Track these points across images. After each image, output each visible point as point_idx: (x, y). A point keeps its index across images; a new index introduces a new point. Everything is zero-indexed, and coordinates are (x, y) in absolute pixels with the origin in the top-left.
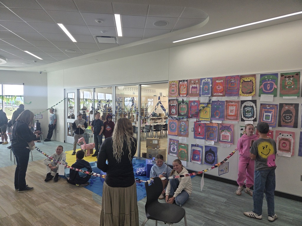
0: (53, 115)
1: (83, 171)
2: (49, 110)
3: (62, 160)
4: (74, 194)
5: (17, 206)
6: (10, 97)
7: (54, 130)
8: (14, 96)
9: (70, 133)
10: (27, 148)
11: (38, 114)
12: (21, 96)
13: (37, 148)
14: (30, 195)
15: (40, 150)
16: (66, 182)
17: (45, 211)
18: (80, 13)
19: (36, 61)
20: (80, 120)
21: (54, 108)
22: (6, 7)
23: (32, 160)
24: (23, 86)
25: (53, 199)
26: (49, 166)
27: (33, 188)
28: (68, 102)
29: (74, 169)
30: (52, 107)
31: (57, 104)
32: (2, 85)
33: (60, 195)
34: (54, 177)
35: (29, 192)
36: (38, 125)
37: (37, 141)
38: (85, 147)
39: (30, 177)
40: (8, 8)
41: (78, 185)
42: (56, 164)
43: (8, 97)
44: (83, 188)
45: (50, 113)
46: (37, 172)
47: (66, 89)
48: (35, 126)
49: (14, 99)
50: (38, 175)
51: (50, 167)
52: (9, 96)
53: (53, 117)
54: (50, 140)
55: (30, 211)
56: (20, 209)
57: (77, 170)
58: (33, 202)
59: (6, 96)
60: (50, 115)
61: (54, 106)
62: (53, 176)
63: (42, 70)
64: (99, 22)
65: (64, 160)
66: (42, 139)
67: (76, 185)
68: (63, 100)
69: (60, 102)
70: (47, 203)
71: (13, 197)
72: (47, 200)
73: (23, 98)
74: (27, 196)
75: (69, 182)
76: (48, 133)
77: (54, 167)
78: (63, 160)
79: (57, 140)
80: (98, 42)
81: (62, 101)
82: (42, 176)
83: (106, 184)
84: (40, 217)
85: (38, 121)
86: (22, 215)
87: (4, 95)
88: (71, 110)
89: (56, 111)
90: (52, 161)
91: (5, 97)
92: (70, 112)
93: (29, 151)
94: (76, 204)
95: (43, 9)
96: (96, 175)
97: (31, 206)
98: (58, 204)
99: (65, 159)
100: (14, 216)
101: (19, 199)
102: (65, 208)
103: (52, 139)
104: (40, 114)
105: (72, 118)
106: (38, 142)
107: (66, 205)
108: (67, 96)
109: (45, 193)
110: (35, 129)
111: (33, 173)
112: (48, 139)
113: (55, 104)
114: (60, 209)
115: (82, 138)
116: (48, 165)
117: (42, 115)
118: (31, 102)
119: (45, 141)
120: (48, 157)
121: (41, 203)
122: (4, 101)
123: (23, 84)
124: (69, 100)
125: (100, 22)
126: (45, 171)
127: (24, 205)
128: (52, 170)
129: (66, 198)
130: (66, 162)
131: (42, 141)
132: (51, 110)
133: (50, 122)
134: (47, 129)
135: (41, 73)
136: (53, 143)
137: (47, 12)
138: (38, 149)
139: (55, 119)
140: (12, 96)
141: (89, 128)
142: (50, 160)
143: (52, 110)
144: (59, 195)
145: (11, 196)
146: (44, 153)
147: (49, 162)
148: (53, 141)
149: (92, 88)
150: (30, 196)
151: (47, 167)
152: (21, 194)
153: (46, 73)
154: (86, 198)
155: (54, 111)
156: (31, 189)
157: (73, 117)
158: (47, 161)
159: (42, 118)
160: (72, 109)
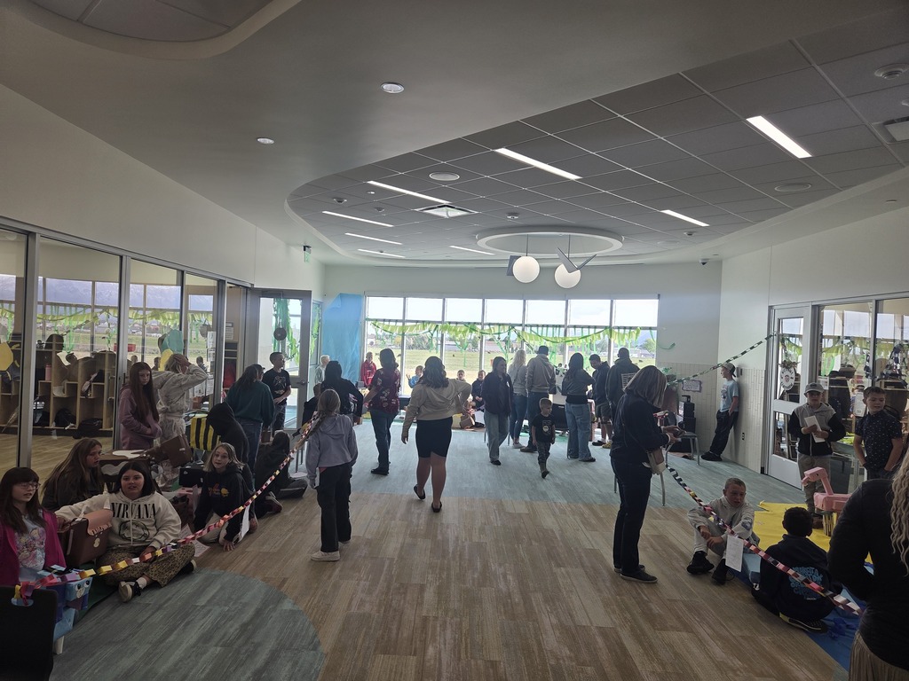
0: (731, 383)
1: (802, 578)
2: (720, 369)
3: (740, 524)
4: (767, 642)
5: (614, 612)
6: (627, 331)
7: (732, 430)
8: (635, 328)
9: (784, 446)
10: (646, 465)
11: (688, 379)
12: (650, 328)
13: (674, 473)
14: (646, 595)
15: (680, 480)
16: (748, 595)
17: (676, 654)
18: (818, 68)
19: (692, 231)
20: (814, 407)
21: (735, 363)
22: (619, 116)
23: (664, 503)
24: (657, 301)
25: (704, 631)
26: (701, 530)
27: (654, 578)
28: (781, 348)
29: (771, 560)
30: (729, 360)
31: (745, 352)
32: (612, 302)
33: (724, 626)
34: (715, 569)
35: (644, 586)
36: (689, 408)
37: (682, 455)
38: (828, 501)
39: (652, 547)
40: (622, 117)
41: (786, 619)
42: (722, 530)
43: (622, 331)
44: (805, 635)
45: (722, 376)
46: (671, 538)
47: (775, 308)
48: (681, 412)
49: (634, 335)
50: (673, 547)
51: (704, 535)
52: (625, 328)
53: (731, 388)
54: (718, 459)
55: (639, 637)
56: (617, 622)
57: (781, 566)
58: (651, 618)
59: (619, 328)
60: (723, 383)
61: (735, 358)
62: (712, 566)
63: (709, 255)
64: (889, 74)
65: (749, 525)
66: (695, 451)
67: (781, 615)
68: (765, 342)
69: (752, 348)
70: (685, 634)
71: (608, 584)
72: (687, 628)
73: (655, 332)
74: (639, 594)
75: (757, 597)
76: (713, 435)
77: (715, 540)
78: (744, 525)
79: (740, 460)
80: (893, 140)
81: (759, 344)
82: (682, 554)
83: (862, 641)
84: (663, 665)
85: (689, 397)
86: (620, 638)
87: (613, 325)
88: (787, 373)
89: (741, 372)
90: (712, 518)
91: (617, 330)
92: (784, 380)
93: (648, 474)
94: (770, 676)
95: (706, 92)
96: (844, 604)
97: (646, 627)
98: (718, 651)
99: (751, 524)
100: (603, 632)
101: (619, 595)
102: (734, 671)
103: (725, 454)
104: (695, 378)
105: (791, 401)
106: (685, 457)
107: (738, 663)
108: (776, 330)
109: (686, 606)
110: (680, 419)
111: (661, 538)
112: (714, 454)
113: (738, 353)
114: (720, 666)
115: (818, 469)
116: (699, 528)
117: (701, 383)
118: (674, 344)
119: (703, 458)
120: (701, 505)
121: (671, 626)
122: (612, 340)
123: (659, 297)
124: (782, 339)
125: (896, 72)
126: (691, 544)
127: (628, 616)
128: (709, 545)
129: (741, 644)
130: (753, 534)
131: (696, 457)
132: (725, 369)
133: (721, 405)
134: (714, 423)
135: (704, 264)
136: (726, 467)
137: (715, 98)
138: (677, 475)
139: (737, 398)
140: (631, 328)
141: (849, 439)
142: (704, 516)
143: (730, 371)
144: (722, 625)
145: (604, 581)
146: (690, 491)
147: (702, 521)
148: (727, 461)
149: (871, 301)
150: (646, 598)
151: (695, 532)
152: (626, 584)
153: (719, 263)
154: (811, 672)
155: (735, 373)
156: (650, 580)
157: (792, 395)
158: (698, 515)
159: (700, 391)
160: (792, 369)
